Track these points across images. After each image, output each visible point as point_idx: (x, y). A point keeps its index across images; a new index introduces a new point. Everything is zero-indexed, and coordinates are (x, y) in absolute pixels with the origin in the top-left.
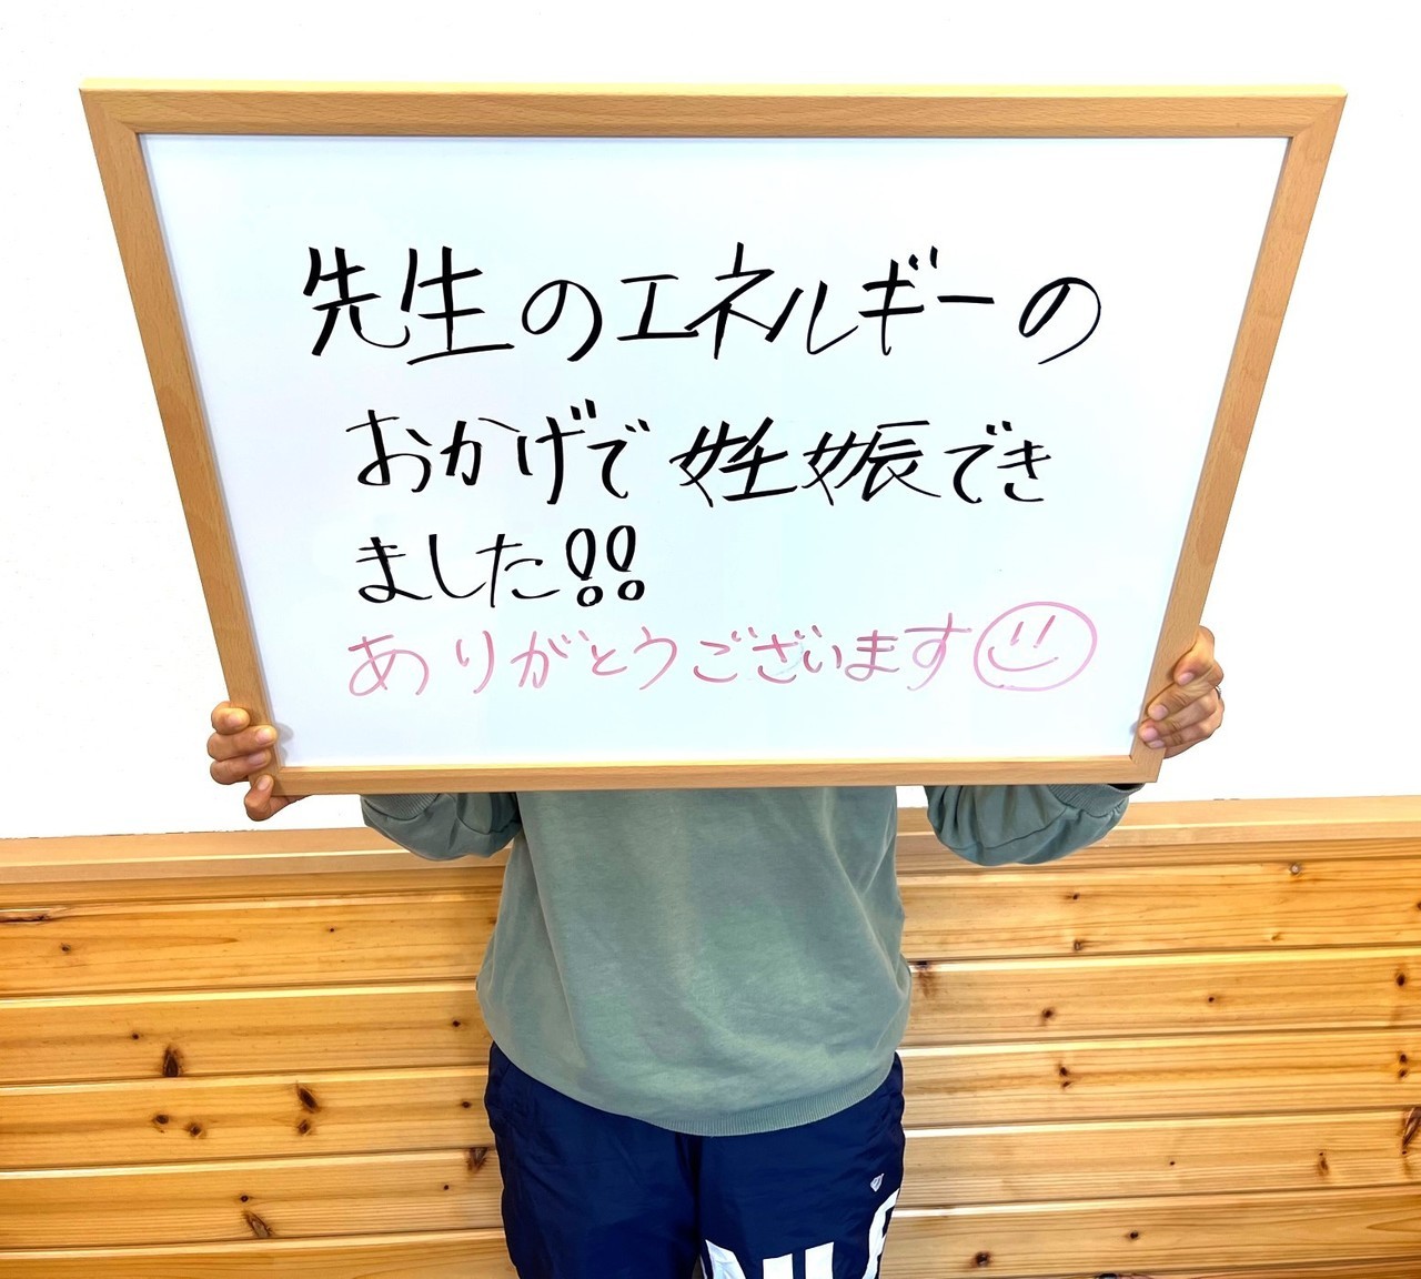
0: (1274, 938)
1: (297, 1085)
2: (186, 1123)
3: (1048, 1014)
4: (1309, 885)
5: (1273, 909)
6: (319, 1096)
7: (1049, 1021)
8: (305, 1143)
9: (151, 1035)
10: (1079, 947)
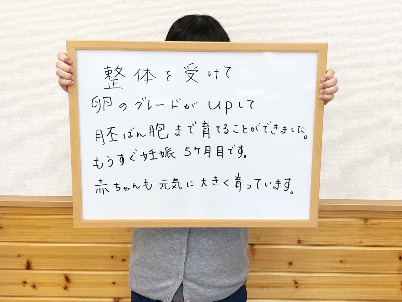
0: (360, 243)
1: (64, 274)
2: (32, 284)
3: (291, 263)
4: (370, 226)
5: (359, 233)
6: (70, 278)
7: (291, 266)
8: (65, 293)
9: (23, 256)
10: (299, 242)
